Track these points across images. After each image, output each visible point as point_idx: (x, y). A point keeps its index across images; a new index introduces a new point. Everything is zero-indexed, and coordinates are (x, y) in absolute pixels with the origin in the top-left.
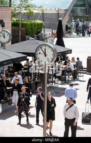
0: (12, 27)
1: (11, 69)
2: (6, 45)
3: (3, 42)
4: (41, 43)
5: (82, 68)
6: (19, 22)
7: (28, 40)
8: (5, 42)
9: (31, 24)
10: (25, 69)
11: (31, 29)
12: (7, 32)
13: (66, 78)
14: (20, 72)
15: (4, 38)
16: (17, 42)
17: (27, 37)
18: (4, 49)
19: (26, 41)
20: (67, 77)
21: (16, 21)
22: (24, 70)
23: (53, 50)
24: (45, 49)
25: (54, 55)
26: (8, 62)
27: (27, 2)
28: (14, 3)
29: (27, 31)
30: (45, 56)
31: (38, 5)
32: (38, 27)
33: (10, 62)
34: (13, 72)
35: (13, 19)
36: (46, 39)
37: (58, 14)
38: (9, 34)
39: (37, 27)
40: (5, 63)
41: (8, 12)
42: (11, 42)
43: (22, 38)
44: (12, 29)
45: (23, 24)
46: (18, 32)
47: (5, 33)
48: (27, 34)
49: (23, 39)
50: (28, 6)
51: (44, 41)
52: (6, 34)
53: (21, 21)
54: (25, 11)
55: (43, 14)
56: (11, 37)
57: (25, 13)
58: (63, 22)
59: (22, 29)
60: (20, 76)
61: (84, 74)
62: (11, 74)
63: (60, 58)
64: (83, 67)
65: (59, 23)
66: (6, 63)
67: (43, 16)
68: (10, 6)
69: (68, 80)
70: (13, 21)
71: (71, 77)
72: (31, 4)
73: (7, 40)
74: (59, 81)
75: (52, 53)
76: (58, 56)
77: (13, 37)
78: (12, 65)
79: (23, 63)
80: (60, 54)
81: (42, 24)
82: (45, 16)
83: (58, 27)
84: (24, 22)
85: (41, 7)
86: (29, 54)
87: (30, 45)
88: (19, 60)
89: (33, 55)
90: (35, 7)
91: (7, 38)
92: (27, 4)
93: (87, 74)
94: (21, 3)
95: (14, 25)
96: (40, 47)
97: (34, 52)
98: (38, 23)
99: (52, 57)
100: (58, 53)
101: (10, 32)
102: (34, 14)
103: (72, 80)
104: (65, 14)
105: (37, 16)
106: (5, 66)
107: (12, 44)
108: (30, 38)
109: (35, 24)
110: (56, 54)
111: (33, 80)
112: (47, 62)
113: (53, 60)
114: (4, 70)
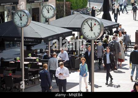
0: (56, 1)
2: (51, 20)
3: (47, 17)
4: (86, 17)
7: (73, 14)
8: (50, 17)
11: (76, 3)
12: (51, 6)
17: (72, 11)
18: (48, 24)
19: (71, 16)
23: (99, 24)
24: (91, 23)
25: (101, 29)
26: (53, 37)
29: (71, 5)
30: (92, 30)
33: (55, 37)
38: (53, 9)
39: (82, 1)
42: (55, 17)
43: (66, 13)
44: (56, 4)
46: (63, 7)
47: (49, 7)
48: (72, 9)
49: (68, 14)
56: (56, 12)
59: (67, 3)
60: (65, 52)
61: (132, 49)
63: (107, 33)
64: (132, 42)
73: (52, 15)
75: (98, 27)
76: (105, 30)
77: (57, 12)
80: (106, 28)
87: (75, 19)
88: (64, 35)
89: (79, 30)
91: (52, 13)
96: (86, 21)
97: (80, 27)
99: (99, 31)
100: (105, 27)
101: (54, 6)
106: (49, 42)
107: (56, 19)
108: (75, 12)
110: (103, 29)
111: (79, 56)
112: (93, 36)
113: (99, 34)
114: (48, 46)
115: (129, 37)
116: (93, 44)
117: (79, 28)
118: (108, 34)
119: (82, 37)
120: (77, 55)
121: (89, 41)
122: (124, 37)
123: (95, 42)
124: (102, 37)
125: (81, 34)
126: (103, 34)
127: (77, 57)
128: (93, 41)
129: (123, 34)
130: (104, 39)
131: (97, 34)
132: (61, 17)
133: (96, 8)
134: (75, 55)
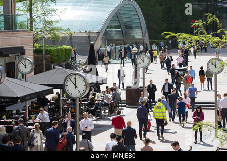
0: (34, 54)
1: (35, 105)
2: (28, 76)
3: (24, 72)
4: (69, 72)
5: (120, 100)
6: (42, 48)
7: (54, 69)
8: (27, 72)
9: (58, 51)
10: (52, 104)
11: (58, 56)
12: (29, 60)
13: (101, 113)
14: (46, 108)
15: (26, 67)
16: (41, 72)
17: (53, 65)
18: (25, 81)
19: (51, 71)
20: (102, 111)
21: (39, 47)
22: (50, 105)
23: (84, 80)
25: (86, 85)
26: (31, 96)
27: (51, 25)
28: (36, 27)
29: (52, 58)
30: (76, 87)
31: (64, 28)
32: (66, 53)
33: (33, 96)
34: (38, 108)
35: (35, 45)
36: (76, 67)
37: (89, 37)
38: (31, 63)
39: (64, 54)
40: (27, 98)
41: (29, 37)
42: (33, 72)
43: (46, 68)
44: (34, 58)
45: (48, 50)
46: (42, 60)
47: (26, 61)
48: (52, 63)
49: (49, 68)
50: (53, 29)
51: (74, 70)
52: (27, 63)
53: (45, 47)
54: (50, 36)
55: (71, 38)
56: (34, 67)
57: (49, 38)
58: (95, 47)
59: (47, 56)
60: (46, 113)
61: (123, 107)
62: (35, 111)
63: (93, 89)
64: (122, 99)
65: (90, 48)
66: (29, 97)
67: (71, 40)
68: (31, 30)
69: (105, 116)
70: (36, 47)
71: (107, 111)
72: (56, 26)
73: (29, 71)
74: (93, 117)
75: (84, 83)
76: (91, 87)
77: (36, 66)
78: (35, 100)
79: (49, 97)
80: (92, 84)
81: (70, 49)
82: (73, 41)
83: (90, 53)
84: (49, 49)
85: (69, 29)
86: (56, 86)
87: (56, 75)
89: (61, 87)
90: (61, 30)
91: (29, 68)
92: (51, 27)
93: (127, 107)
94: (44, 25)
95: (37, 52)
96: (68, 77)
98: (65, 49)
99: (84, 88)
100: (91, 83)
101: (32, 60)
102: (61, 38)
103: (109, 115)
104: (98, 36)
105: (63, 41)
106: (27, 101)
107: (34, 75)
108: (57, 67)
109: (62, 50)
110: (88, 85)
111: (62, 117)
112: (78, 94)
113: (85, 91)
114: (26, 107)
115: (119, 94)
116: (78, 102)
117: (62, 85)
118: (95, 91)
119: (65, 95)
120: (59, 115)
121: (73, 100)
122: (113, 94)
123: (80, 100)
124: (88, 94)
125: (64, 91)
126: (90, 91)
127: (60, 118)
128: (78, 100)
129: (113, 91)
130: (91, 96)
131: (82, 92)
132: (40, 73)
133: (80, 61)
134: (58, 116)
